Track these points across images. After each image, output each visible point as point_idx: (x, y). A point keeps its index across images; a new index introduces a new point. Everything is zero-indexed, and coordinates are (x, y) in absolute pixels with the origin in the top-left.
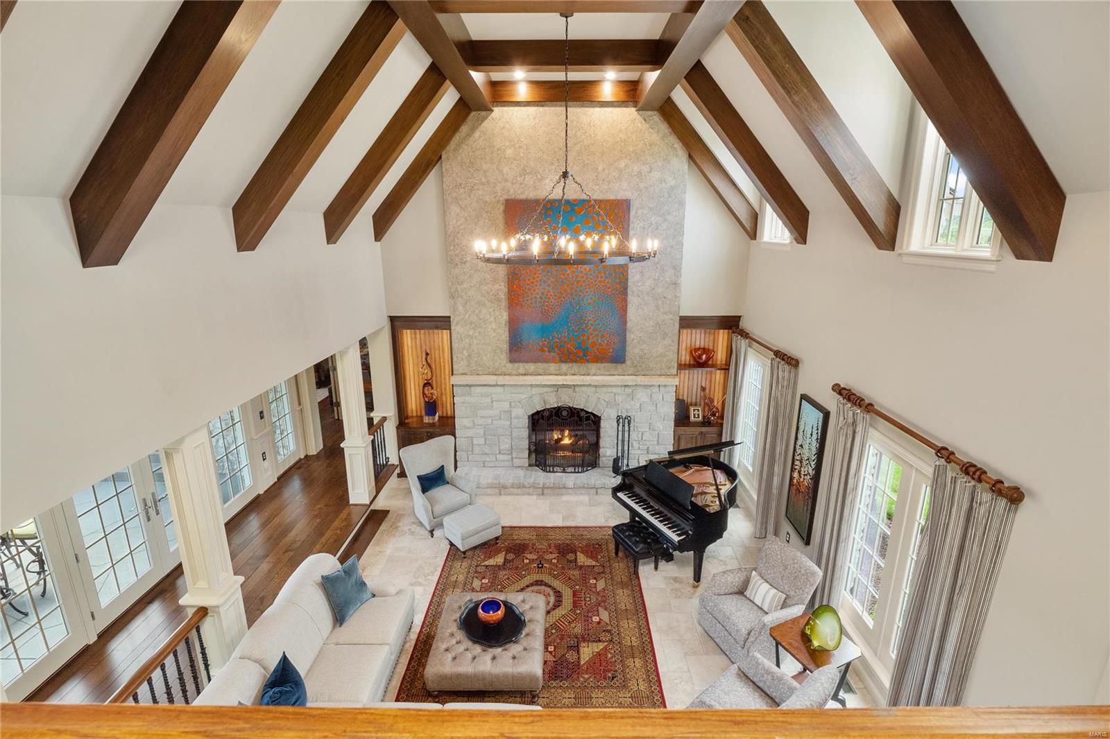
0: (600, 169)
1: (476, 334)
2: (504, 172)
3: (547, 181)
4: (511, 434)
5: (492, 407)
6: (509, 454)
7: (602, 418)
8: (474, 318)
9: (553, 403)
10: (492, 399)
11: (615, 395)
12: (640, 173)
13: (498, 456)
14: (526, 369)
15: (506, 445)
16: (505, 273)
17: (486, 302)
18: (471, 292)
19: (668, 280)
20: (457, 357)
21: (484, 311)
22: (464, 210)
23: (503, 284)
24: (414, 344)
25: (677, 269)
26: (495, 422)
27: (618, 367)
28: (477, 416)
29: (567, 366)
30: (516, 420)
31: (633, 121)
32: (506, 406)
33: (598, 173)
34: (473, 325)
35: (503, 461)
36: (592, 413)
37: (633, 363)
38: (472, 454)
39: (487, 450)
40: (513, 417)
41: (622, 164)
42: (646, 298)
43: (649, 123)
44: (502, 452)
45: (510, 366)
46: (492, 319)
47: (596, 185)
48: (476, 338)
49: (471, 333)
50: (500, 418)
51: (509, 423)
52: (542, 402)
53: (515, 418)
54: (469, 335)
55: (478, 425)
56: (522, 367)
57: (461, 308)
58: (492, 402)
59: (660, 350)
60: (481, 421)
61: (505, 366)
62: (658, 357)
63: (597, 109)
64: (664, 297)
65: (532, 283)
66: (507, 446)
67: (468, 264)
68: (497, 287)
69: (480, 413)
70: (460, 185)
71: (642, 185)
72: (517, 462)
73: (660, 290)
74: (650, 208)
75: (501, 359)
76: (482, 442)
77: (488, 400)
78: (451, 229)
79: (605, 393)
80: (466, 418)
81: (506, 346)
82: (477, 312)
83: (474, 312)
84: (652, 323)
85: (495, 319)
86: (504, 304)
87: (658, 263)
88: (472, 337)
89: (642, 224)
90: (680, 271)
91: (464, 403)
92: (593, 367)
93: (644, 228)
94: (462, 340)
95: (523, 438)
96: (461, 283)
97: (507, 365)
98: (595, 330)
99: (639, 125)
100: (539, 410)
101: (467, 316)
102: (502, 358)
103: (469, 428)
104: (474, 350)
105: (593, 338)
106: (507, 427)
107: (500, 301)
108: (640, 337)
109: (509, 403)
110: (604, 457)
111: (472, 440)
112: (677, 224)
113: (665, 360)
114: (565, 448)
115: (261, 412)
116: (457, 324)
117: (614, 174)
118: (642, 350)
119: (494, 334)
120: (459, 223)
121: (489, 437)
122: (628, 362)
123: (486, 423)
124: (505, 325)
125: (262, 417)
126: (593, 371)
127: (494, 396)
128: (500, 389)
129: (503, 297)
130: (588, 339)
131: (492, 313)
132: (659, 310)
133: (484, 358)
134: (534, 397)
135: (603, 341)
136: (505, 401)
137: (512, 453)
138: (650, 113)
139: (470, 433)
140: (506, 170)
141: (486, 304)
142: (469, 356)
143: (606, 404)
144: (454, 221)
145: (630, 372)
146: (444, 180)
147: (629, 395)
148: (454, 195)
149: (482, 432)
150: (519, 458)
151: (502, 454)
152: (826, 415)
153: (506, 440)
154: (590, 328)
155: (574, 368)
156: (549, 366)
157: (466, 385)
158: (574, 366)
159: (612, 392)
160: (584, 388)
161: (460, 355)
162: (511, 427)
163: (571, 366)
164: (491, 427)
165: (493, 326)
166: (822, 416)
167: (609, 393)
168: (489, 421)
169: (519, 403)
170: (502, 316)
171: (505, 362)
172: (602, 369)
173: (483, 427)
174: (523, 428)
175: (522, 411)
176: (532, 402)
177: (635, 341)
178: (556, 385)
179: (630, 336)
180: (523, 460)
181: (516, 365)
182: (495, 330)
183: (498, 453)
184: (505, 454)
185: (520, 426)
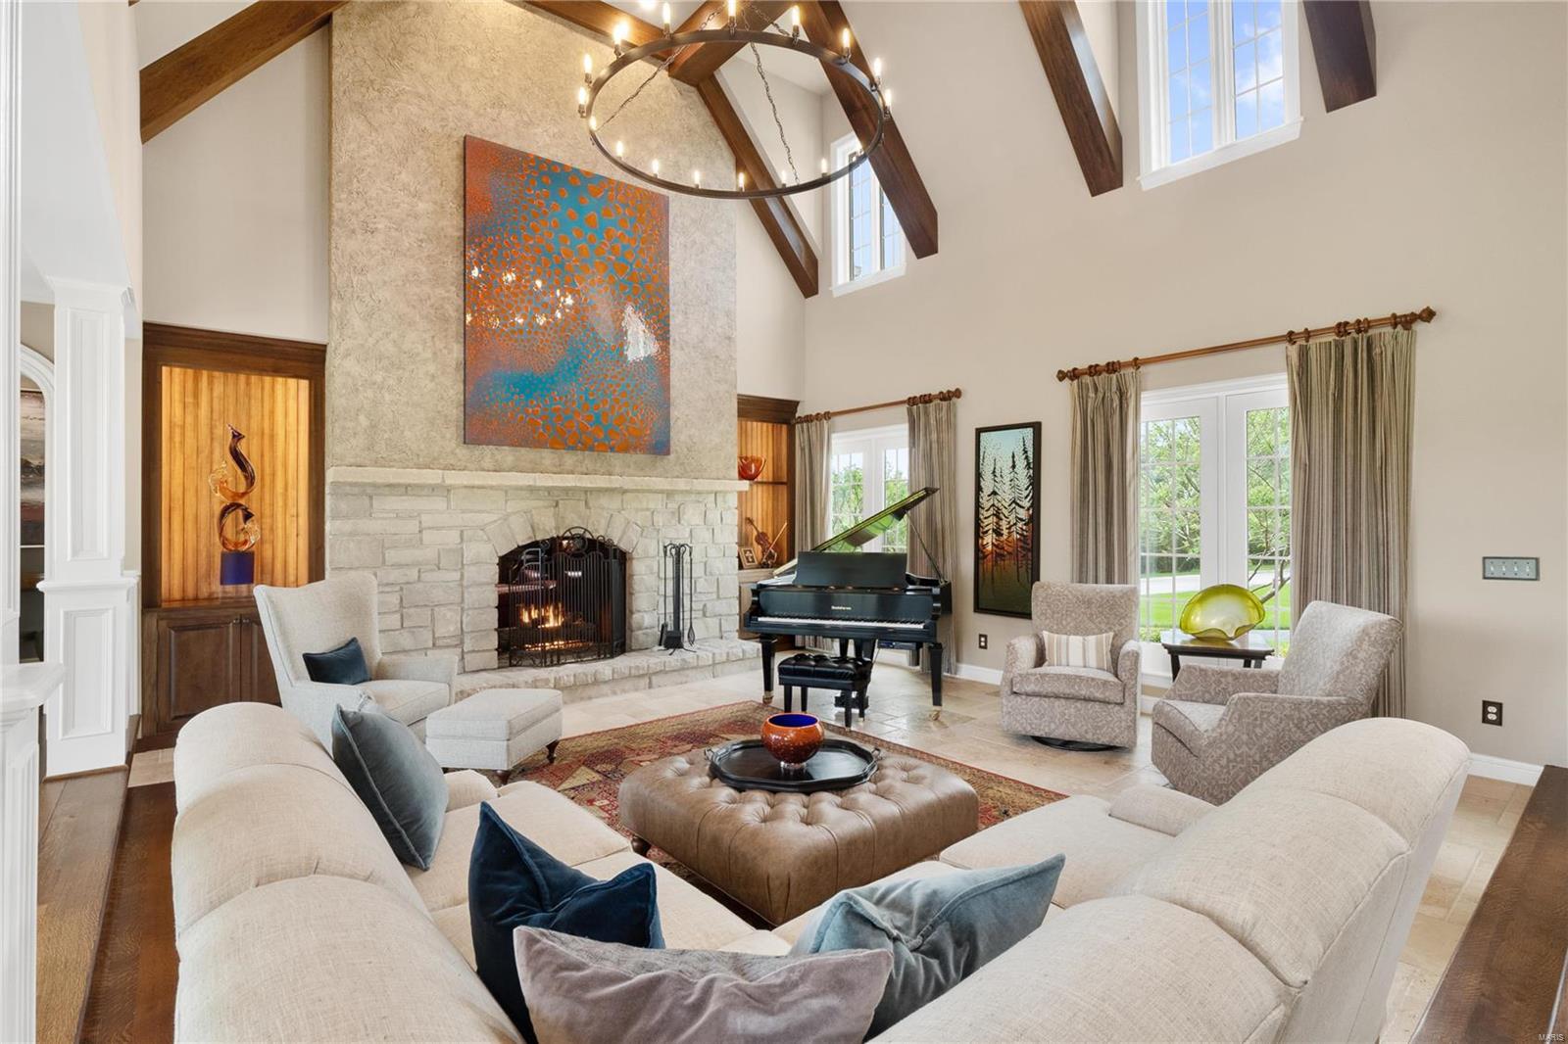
1: (391, 382)
2: (463, 90)
4: (463, 601)
5: (421, 540)
6: (456, 646)
7: (635, 555)
9: (548, 529)
10: (420, 522)
11: (652, 513)
14: (497, 461)
15: (447, 628)
17: (417, 318)
18: (384, 293)
19: (720, 330)
20: (343, 428)
21: (411, 335)
22: (376, 132)
23: (453, 289)
24: (189, 419)
25: (729, 314)
26: (427, 577)
27: (658, 464)
28: (384, 562)
29: (575, 458)
30: (472, 568)
31: (666, 88)
32: (455, 535)
34: (386, 362)
37: (678, 458)
39: (405, 641)
40: (465, 562)
42: (692, 354)
43: (685, 99)
45: (463, 452)
46: (428, 354)
48: (390, 389)
49: (378, 378)
50: (438, 567)
51: (457, 576)
52: (530, 528)
53: (471, 564)
56: (488, 453)
57: (357, 323)
58: (420, 532)
59: (715, 439)
61: (452, 453)
62: (712, 449)
64: (717, 357)
65: (516, 295)
66: (452, 629)
67: (380, 237)
68: (440, 292)
69: (392, 556)
70: (372, 82)
72: (472, 660)
73: (710, 345)
75: (443, 437)
77: (411, 526)
79: (637, 510)
81: (455, 413)
82: (394, 335)
83: (388, 334)
84: (702, 394)
85: (435, 353)
86: (455, 327)
87: (707, 302)
90: (734, 320)
92: (617, 459)
93: (685, 246)
95: (489, 606)
96: (363, 271)
97: (457, 451)
98: (623, 394)
100: (521, 544)
101: (371, 341)
102: (448, 436)
104: (385, 416)
105: (620, 408)
106: (451, 585)
107: (447, 321)
108: (687, 415)
109: (459, 532)
110: (640, 629)
114: (552, 635)
116: (345, 355)
117: (642, 154)
118: (690, 437)
119: (431, 385)
121: (412, 610)
122: (672, 457)
123: (406, 579)
124: (457, 369)
126: (617, 470)
127: (424, 518)
128: (439, 503)
129: (454, 315)
130: (612, 408)
131: (429, 343)
132: (711, 375)
133: (407, 433)
134: (512, 518)
135: (636, 416)
136: (450, 528)
137: (462, 642)
138: (686, 86)
140: (466, 87)
141: (415, 322)
142: (373, 426)
143: (638, 531)
144: (353, 146)
145: (677, 474)
146: (336, 61)
147: (673, 513)
148: (357, 97)
150: (478, 651)
151: (440, 647)
152: (1037, 427)
153: (449, 614)
154: (615, 391)
155: (586, 462)
156: (542, 458)
157: (356, 490)
158: (587, 459)
159: (648, 509)
160: (604, 501)
161: (350, 425)
162: (462, 585)
163: (581, 457)
164: (420, 586)
165: (432, 368)
166: (1030, 430)
167: (642, 510)
168: (413, 574)
169: (481, 533)
170: (450, 351)
171: (453, 444)
172: (632, 466)
173: (398, 588)
174: (488, 584)
175: (489, 547)
176: (509, 527)
177: (680, 422)
178: (549, 490)
179: (674, 413)
180: (487, 654)
181: (478, 450)
182: (433, 377)
183: (431, 645)
184: (448, 647)
185: (483, 580)
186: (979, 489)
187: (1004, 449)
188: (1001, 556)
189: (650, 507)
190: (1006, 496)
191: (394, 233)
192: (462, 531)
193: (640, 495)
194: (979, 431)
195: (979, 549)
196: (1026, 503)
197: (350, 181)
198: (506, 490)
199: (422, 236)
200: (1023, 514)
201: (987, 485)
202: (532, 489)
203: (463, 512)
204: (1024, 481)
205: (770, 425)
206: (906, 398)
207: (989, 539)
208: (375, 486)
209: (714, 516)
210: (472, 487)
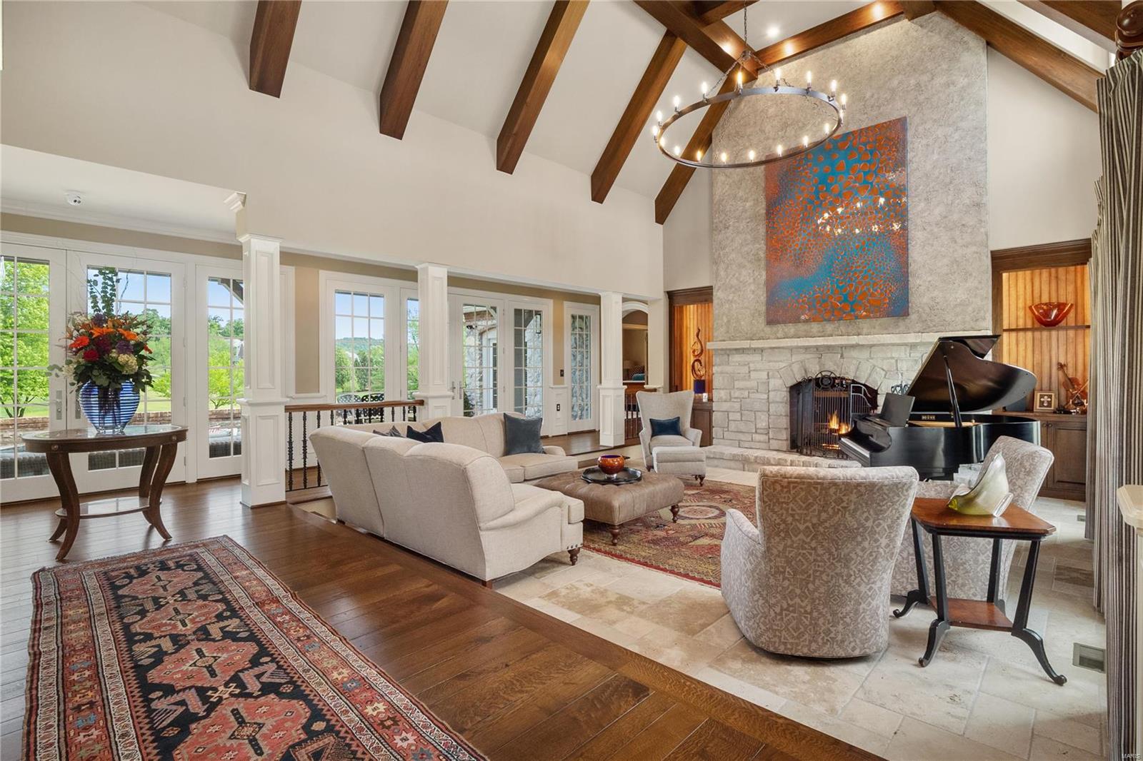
0: (868, 95)
1: (736, 298)
4: (769, 410)
5: (750, 376)
7: (879, 391)
8: (734, 282)
9: (814, 371)
10: (749, 368)
11: (897, 361)
12: (918, 85)
13: (754, 436)
14: (785, 332)
15: (762, 423)
16: (765, 231)
17: (746, 264)
18: (733, 255)
19: (967, 201)
20: (717, 324)
21: (744, 272)
22: (729, 177)
23: (762, 241)
26: (752, 396)
27: (900, 323)
28: (734, 387)
29: (832, 326)
30: (774, 393)
31: (907, 31)
32: (764, 375)
33: (866, 101)
34: (733, 289)
35: (759, 442)
36: (865, 385)
37: (920, 317)
38: (728, 431)
39: (742, 427)
40: (770, 389)
41: (895, 82)
42: (936, 230)
43: (927, 27)
44: (758, 431)
45: (768, 329)
46: (751, 280)
47: (864, 114)
48: (736, 302)
49: (730, 298)
50: (757, 391)
51: (766, 396)
52: (804, 372)
53: (774, 390)
54: (729, 300)
55: (735, 398)
56: (781, 329)
57: (722, 273)
58: (749, 372)
59: (960, 295)
60: (737, 394)
61: (763, 331)
62: (956, 306)
64: (963, 225)
65: (792, 234)
66: (764, 424)
67: (731, 228)
68: (756, 246)
69: (737, 384)
71: (921, 98)
72: (774, 444)
73: (955, 217)
74: (935, 121)
75: (758, 322)
76: (738, 416)
77: (745, 369)
78: (717, 198)
79: (883, 359)
80: (723, 389)
81: (763, 309)
82: (737, 274)
83: (734, 275)
84: (946, 261)
85: (754, 279)
86: (763, 262)
87: (951, 183)
88: (731, 302)
89: (924, 142)
90: (984, 187)
91: (722, 373)
92: (865, 324)
93: (928, 145)
94: (722, 305)
95: (781, 415)
96: (724, 248)
97: (765, 329)
98: (865, 277)
99: (915, 34)
100: (799, 380)
101: (728, 280)
102: (760, 321)
103: (725, 401)
104: (733, 315)
105: (863, 287)
106: (764, 401)
107: (760, 260)
108: (930, 282)
109: (766, 373)
111: (728, 415)
112: (976, 129)
113: (970, 309)
115: (562, 371)
116: (718, 290)
117: (886, 96)
118: (933, 299)
119: (753, 296)
120: (724, 191)
121: (745, 413)
122: (913, 317)
123: (742, 396)
124: (763, 285)
125: (562, 375)
126: (865, 331)
127: (751, 365)
128: (757, 357)
129: (762, 255)
130: (856, 290)
131: (752, 275)
132: (956, 242)
133: (742, 323)
134: (793, 366)
135: (876, 291)
136: (763, 370)
137: (769, 433)
138: (927, 16)
139: (725, 406)
141: (745, 266)
142: (729, 321)
143: (884, 373)
145: (917, 330)
147: (916, 361)
149: (737, 406)
150: (776, 439)
151: (759, 433)
153: (763, 417)
154: (858, 277)
155: (841, 328)
156: (812, 328)
157: (723, 352)
158: (842, 326)
159: (893, 358)
160: (855, 353)
161: (720, 322)
162: (768, 402)
163: (837, 325)
164: (748, 400)
165: (752, 287)
167: (888, 358)
168: (746, 394)
169: (777, 373)
171: (763, 325)
172: (877, 327)
173: (739, 400)
174: (781, 402)
175: (780, 382)
176: (792, 370)
177: (922, 288)
178: (817, 348)
179: (914, 282)
180: (780, 442)
181: (775, 328)
182: (753, 292)
183: (754, 431)
184: (762, 434)
185: (778, 400)
189: (893, 356)
191: (737, 224)
192: (768, 373)
193: (884, 347)
197: (719, 207)
198: (791, 349)
199: (748, 220)
202: (807, 348)
203: (769, 362)
208: (730, 350)
210: (774, 348)
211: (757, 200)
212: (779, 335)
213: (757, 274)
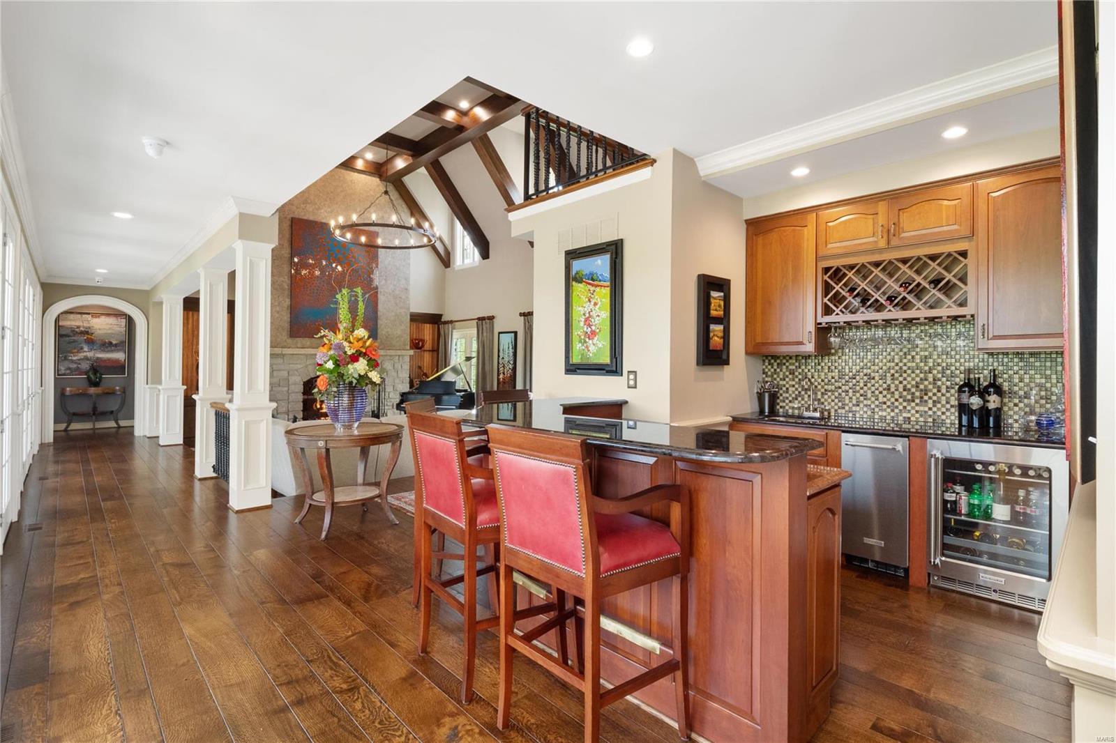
0: (357, 210)
3: (322, 211)
4: (288, 399)
5: (273, 375)
14: (303, 344)
19: (402, 286)
25: (407, 280)
30: (293, 386)
31: (378, 186)
32: (285, 374)
37: (382, 341)
40: (290, 384)
42: (389, 297)
45: (289, 341)
50: (280, 385)
51: (286, 389)
53: (292, 384)
56: (300, 341)
58: (273, 371)
59: (399, 332)
61: (285, 341)
62: (398, 336)
63: (356, 174)
64: (400, 299)
66: (284, 409)
73: (397, 292)
75: (282, 335)
81: (287, 326)
84: (393, 314)
85: (279, 304)
86: (287, 293)
90: (409, 281)
95: (300, 401)
97: (287, 340)
99: (382, 189)
100: (313, 377)
102: (284, 334)
106: (285, 392)
107: (284, 290)
108: (386, 323)
109: (287, 372)
113: (402, 340)
118: (387, 332)
122: (379, 341)
124: (287, 309)
129: (287, 287)
132: (398, 306)
134: (309, 366)
136: (284, 370)
137: (289, 415)
138: (387, 183)
152: (516, 333)
153: (283, 404)
162: (289, 392)
166: (513, 334)
169: (296, 372)
170: (285, 302)
171: (286, 338)
175: (300, 378)
177: (383, 326)
179: (380, 322)
181: (296, 340)
185: (297, 391)
186: (499, 356)
187: (507, 340)
188: (504, 383)
190: (506, 359)
192: (289, 372)
194: (500, 333)
195: (498, 380)
196: (512, 362)
198: (306, 355)
200: (511, 366)
201: (501, 354)
203: (289, 364)
204: (511, 354)
205: (431, 325)
206: (476, 317)
207: (501, 376)
209: (398, 366)
210: (293, 354)
211: (283, 245)
212: (299, 346)
213: (281, 299)
